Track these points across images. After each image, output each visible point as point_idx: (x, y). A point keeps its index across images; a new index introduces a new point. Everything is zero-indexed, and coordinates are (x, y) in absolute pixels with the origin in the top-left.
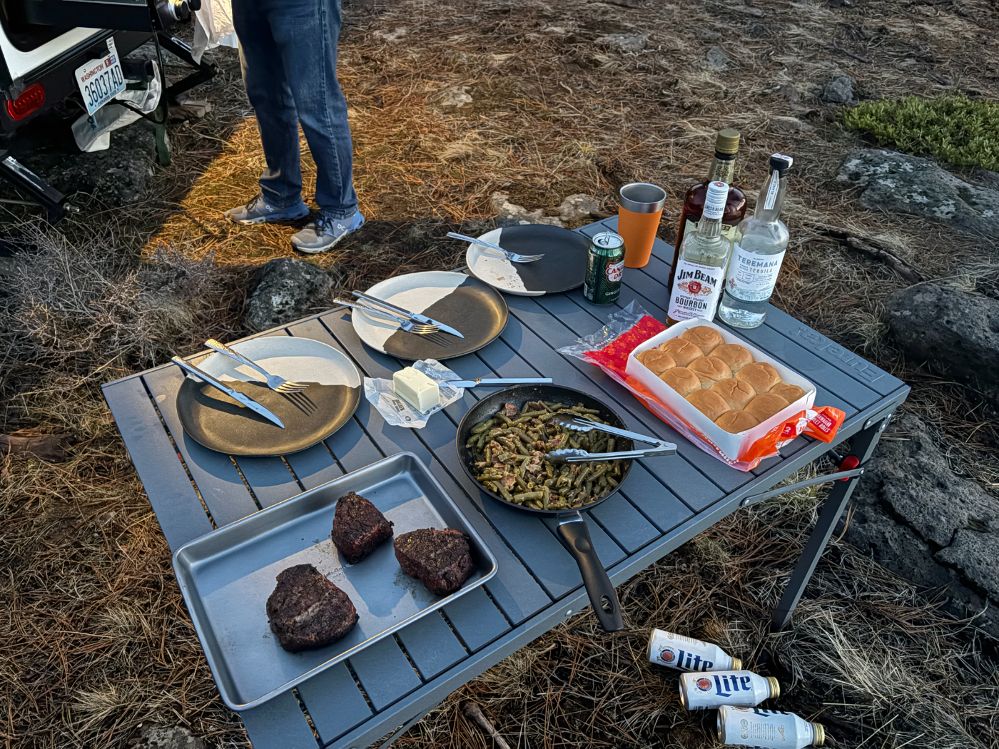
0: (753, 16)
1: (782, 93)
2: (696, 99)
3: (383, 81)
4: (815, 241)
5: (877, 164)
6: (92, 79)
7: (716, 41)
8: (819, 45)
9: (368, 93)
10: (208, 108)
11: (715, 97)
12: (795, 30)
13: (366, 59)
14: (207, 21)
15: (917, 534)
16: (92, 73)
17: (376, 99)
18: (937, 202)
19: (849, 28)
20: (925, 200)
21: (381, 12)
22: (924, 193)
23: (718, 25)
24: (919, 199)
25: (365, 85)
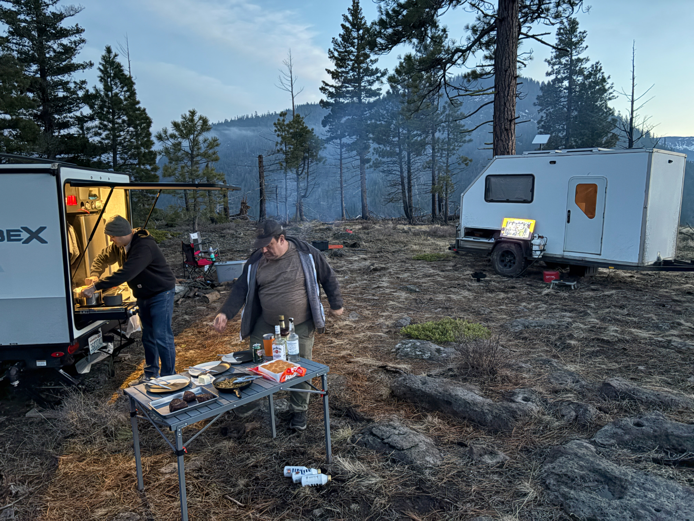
0: (374, 299)
1: (379, 326)
2: (341, 330)
3: (206, 339)
4: (375, 370)
5: (407, 344)
6: (93, 342)
7: (355, 310)
8: (401, 307)
9: (199, 344)
10: (130, 356)
11: (350, 329)
12: (391, 303)
13: (199, 332)
14: (134, 322)
15: (378, 437)
16: (93, 340)
17: (203, 346)
18: (424, 353)
19: (416, 300)
20: (420, 353)
21: (207, 315)
22: (420, 351)
23: (358, 304)
24: (418, 353)
25: (198, 342)
